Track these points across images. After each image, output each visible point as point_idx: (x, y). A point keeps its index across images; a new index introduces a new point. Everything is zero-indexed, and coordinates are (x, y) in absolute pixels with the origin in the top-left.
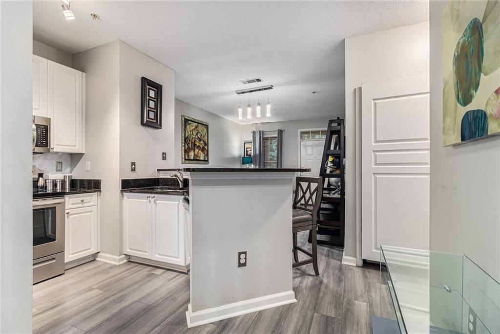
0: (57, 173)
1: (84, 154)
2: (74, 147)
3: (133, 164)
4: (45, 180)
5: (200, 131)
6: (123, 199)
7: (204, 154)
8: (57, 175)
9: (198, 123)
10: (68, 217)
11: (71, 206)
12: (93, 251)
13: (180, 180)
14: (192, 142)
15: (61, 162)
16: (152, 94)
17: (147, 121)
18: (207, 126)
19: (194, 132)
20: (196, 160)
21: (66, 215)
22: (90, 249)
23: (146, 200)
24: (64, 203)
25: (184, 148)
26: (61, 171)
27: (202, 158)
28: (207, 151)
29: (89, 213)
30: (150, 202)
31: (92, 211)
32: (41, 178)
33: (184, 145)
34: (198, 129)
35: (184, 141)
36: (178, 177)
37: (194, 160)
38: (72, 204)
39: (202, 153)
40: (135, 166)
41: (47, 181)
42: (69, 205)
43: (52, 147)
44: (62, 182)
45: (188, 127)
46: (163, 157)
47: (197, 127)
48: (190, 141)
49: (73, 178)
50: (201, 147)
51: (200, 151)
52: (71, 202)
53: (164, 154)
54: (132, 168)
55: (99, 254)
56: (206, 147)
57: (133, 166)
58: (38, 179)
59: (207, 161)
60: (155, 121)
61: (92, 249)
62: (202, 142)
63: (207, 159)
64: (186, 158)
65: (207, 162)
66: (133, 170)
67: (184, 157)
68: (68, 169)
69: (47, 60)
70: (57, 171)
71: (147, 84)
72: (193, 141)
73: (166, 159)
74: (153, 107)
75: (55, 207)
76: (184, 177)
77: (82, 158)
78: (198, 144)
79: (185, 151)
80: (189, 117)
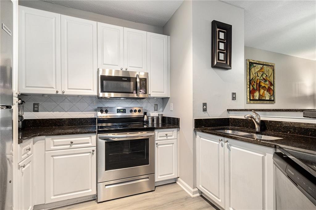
0: (154, 112)
1: (169, 98)
2: (163, 93)
3: (205, 104)
4: (148, 117)
5: (265, 72)
6: (196, 137)
7: (270, 94)
8: (155, 113)
9: (263, 65)
10: (157, 147)
11: (159, 138)
12: (174, 176)
13: (256, 121)
14: (257, 84)
15: (157, 105)
16: (222, 36)
17: (217, 62)
18: (272, 66)
19: (259, 74)
20: (261, 100)
21: (156, 145)
22: (172, 174)
23: (218, 143)
24: (154, 135)
25: (249, 89)
26: (157, 110)
27: (267, 98)
28: (273, 91)
29: (172, 145)
30: (222, 146)
31: (173, 144)
32: (145, 116)
33: (249, 86)
34: (263, 71)
35: (249, 83)
36: (254, 119)
37: (259, 100)
38: (160, 137)
39: (267, 93)
40: (206, 106)
41: (149, 117)
42: (158, 137)
43: (149, 94)
44: (157, 118)
45: (253, 70)
46: (233, 97)
47: (262, 69)
48: (255, 82)
49: (164, 116)
50: (267, 87)
51: (265, 92)
52: (159, 135)
53: (234, 94)
54: (203, 108)
55: (179, 179)
56: (272, 87)
57: (205, 107)
58: (144, 116)
59: (273, 100)
60: (225, 62)
61: (173, 174)
62: (267, 83)
63: (273, 99)
64: (251, 99)
65: (273, 102)
66: (205, 110)
67: (249, 98)
68: (161, 109)
69: (146, 32)
70: (155, 110)
71: (217, 26)
72: (258, 82)
73: (235, 100)
74: (223, 48)
75: (148, 139)
76: (262, 119)
77: (169, 101)
78: (263, 85)
79: (250, 92)
80: (253, 61)
